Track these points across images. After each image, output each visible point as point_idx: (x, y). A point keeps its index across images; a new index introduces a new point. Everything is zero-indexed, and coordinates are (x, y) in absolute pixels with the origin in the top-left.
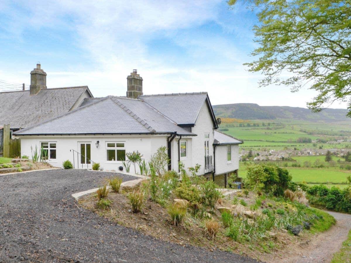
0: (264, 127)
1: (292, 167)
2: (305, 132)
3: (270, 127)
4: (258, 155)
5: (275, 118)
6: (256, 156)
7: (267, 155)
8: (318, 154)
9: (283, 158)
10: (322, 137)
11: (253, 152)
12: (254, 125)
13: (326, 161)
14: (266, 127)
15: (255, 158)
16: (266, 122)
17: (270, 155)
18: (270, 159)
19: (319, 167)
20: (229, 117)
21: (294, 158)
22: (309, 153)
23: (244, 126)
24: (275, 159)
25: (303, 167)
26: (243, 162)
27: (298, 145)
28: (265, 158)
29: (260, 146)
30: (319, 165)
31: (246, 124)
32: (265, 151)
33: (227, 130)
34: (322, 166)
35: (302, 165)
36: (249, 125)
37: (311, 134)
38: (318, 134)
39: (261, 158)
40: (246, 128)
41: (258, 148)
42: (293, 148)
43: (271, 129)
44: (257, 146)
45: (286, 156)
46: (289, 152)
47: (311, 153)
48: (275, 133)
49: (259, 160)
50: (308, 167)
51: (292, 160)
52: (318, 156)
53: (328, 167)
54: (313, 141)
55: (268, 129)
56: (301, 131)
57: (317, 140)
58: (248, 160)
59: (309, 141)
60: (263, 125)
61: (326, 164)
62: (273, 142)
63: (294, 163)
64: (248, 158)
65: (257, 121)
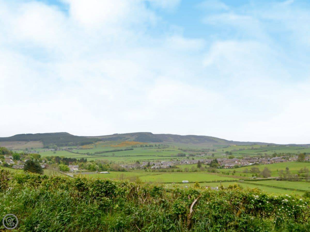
0: (156, 147)
1: (177, 172)
2: (181, 150)
3: (160, 147)
4: (154, 165)
5: (163, 142)
6: (152, 166)
7: (159, 165)
8: (192, 163)
9: (170, 166)
10: (191, 153)
11: (151, 163)
12: (150, 146)
13: (198, 167)
14: (157, 147)
16: (157, 144)
17: (162, 164)
18: (162, 167)
19: (194, 171)
20: (134, 141)
21: (177, 166)
22: (186, 163)
23: (143, 147)
24: (165, 167)
25: (184, 172)
26: (144, 170)
27: (178, 158)
28: (158, 167)
29: (154, 159)
30: (194, 170)
31: (144, 145)
32: (158, 162)
33: (132, 149)
34: (196, 171)
35: (183, 170)
36: (146, 146)
37: (185, 151)
38: (190, 151)
39: (156, 167)
40: (145, 148)
41: (153, 160)
42: (176, 160)
43: (160, 148)
44: (152, 159)
45: (172, 165)
46: (174, 162)
47: (187, 162)
48: (163, 151)
49: (154, 168)
50: (187, 171)
51: (176, 168)
52: (192, 164)
53: (200, 171)
54: (186, 156)
55: (159, 148)
56: (179, 149)
57: (189, 154)
58: (147, 168)
59: (184, 155)
60: (156, 146)
61: (198, 169)
62: (162, 156)
63: (178, 169)
64: (148, 167)
65: (152, 144)
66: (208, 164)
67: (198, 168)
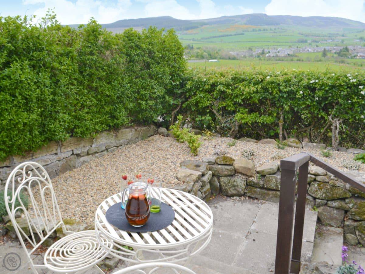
0: (272, 31)
1: (297, 62)
2: (302, 34)
3: (276, 31)
4: (269, 52)
5: (279, 25)
6: (267, 54)
7: (276, 53)
8: (315, 51)
9: (289, 55)
10: (315, 38)
11: (265, 50)
12: (264, 30)
15: (267, 55)
16: (273, 27)
17: (279, 52)
18: (278, 55)
19: (318, 61)
20: (245, 24)
21: (297, 55)
22: (308, 50)
23: (256, 31)
24: (283, 55)
25: (306, 61)
26: (258, 58)
27: (297, 44)
28: (275, 55)
29: (268, 46)
31: (257, 29)
32: (274, 49)
33: (243, 34)
34: (320, 61)
35: (304, 60)
36: (260, 30)
37: (306, 36)
38: (312, 36)
39: (272, 55)
40: (259, 32)
42: (295, 47)
43: (276, 33)
44: (266, 46)
45: (291, 53)
46: (293, 50)
47: (310, 50)
48: (280, 35)
49: (270, 56)
50: (309, 61)
53: (325, 61)
54: (308, 42)
55: (274, 32)
56: (300, 34)
57: (311, 40)
59: (306, 41)
62: (278, 42)
63: (298, 58)
64: (262, 55)
65: (266, 27)
66: (336, 53)
67: (323, 57)
